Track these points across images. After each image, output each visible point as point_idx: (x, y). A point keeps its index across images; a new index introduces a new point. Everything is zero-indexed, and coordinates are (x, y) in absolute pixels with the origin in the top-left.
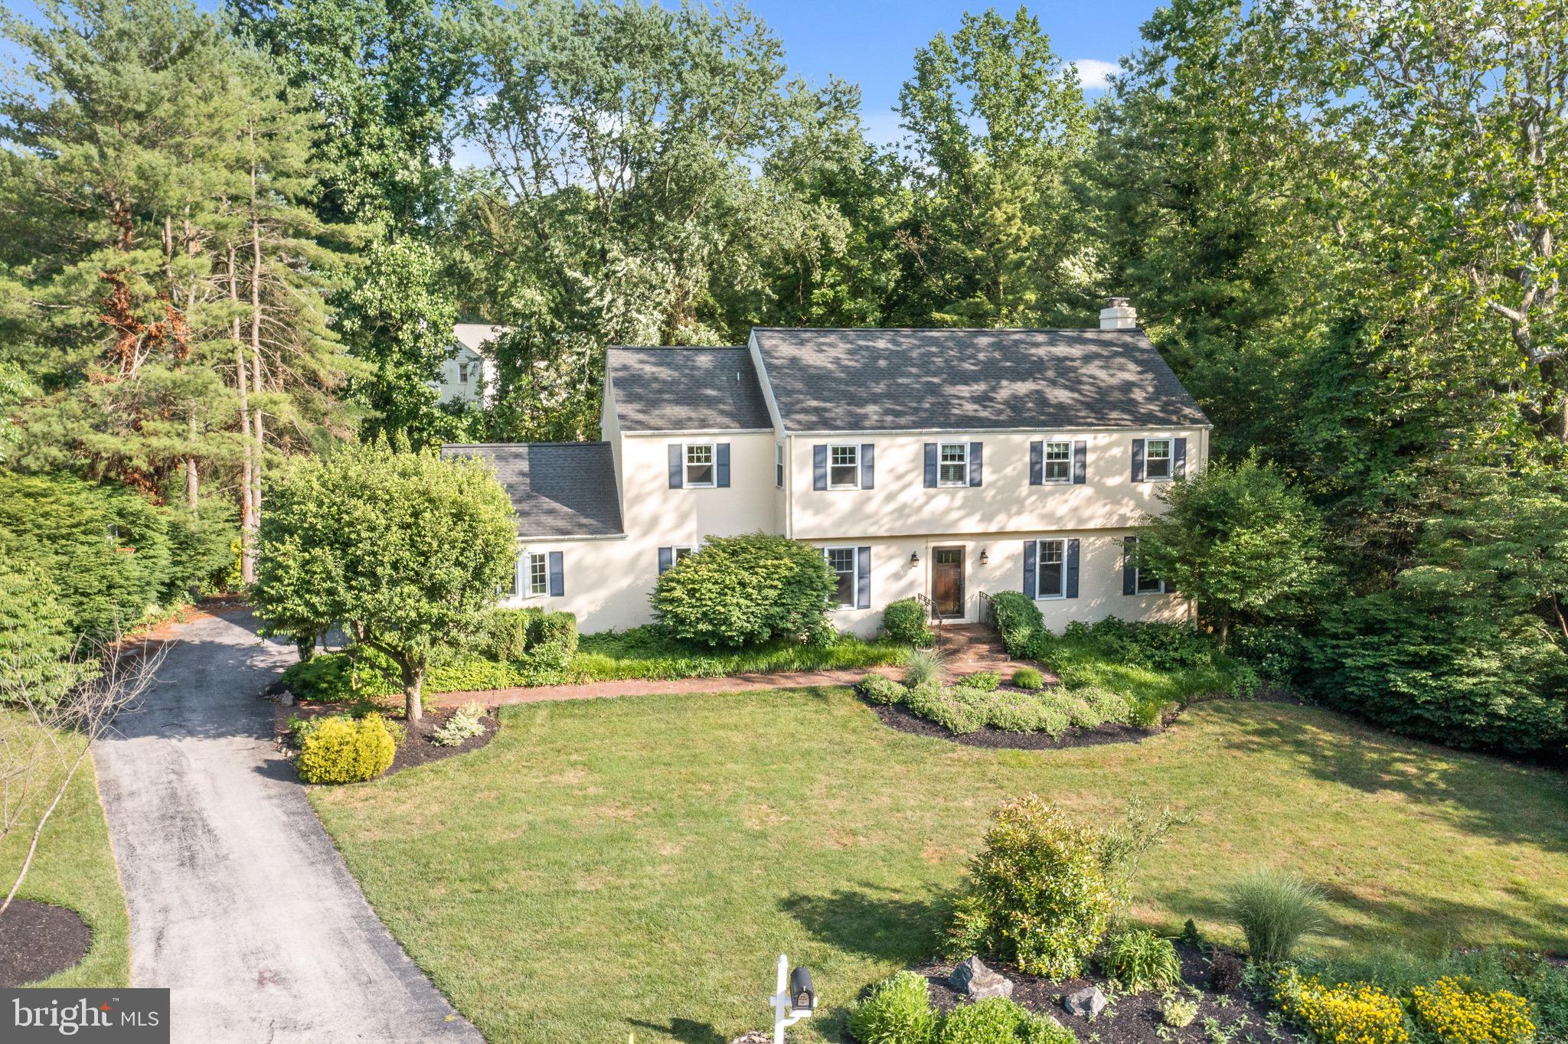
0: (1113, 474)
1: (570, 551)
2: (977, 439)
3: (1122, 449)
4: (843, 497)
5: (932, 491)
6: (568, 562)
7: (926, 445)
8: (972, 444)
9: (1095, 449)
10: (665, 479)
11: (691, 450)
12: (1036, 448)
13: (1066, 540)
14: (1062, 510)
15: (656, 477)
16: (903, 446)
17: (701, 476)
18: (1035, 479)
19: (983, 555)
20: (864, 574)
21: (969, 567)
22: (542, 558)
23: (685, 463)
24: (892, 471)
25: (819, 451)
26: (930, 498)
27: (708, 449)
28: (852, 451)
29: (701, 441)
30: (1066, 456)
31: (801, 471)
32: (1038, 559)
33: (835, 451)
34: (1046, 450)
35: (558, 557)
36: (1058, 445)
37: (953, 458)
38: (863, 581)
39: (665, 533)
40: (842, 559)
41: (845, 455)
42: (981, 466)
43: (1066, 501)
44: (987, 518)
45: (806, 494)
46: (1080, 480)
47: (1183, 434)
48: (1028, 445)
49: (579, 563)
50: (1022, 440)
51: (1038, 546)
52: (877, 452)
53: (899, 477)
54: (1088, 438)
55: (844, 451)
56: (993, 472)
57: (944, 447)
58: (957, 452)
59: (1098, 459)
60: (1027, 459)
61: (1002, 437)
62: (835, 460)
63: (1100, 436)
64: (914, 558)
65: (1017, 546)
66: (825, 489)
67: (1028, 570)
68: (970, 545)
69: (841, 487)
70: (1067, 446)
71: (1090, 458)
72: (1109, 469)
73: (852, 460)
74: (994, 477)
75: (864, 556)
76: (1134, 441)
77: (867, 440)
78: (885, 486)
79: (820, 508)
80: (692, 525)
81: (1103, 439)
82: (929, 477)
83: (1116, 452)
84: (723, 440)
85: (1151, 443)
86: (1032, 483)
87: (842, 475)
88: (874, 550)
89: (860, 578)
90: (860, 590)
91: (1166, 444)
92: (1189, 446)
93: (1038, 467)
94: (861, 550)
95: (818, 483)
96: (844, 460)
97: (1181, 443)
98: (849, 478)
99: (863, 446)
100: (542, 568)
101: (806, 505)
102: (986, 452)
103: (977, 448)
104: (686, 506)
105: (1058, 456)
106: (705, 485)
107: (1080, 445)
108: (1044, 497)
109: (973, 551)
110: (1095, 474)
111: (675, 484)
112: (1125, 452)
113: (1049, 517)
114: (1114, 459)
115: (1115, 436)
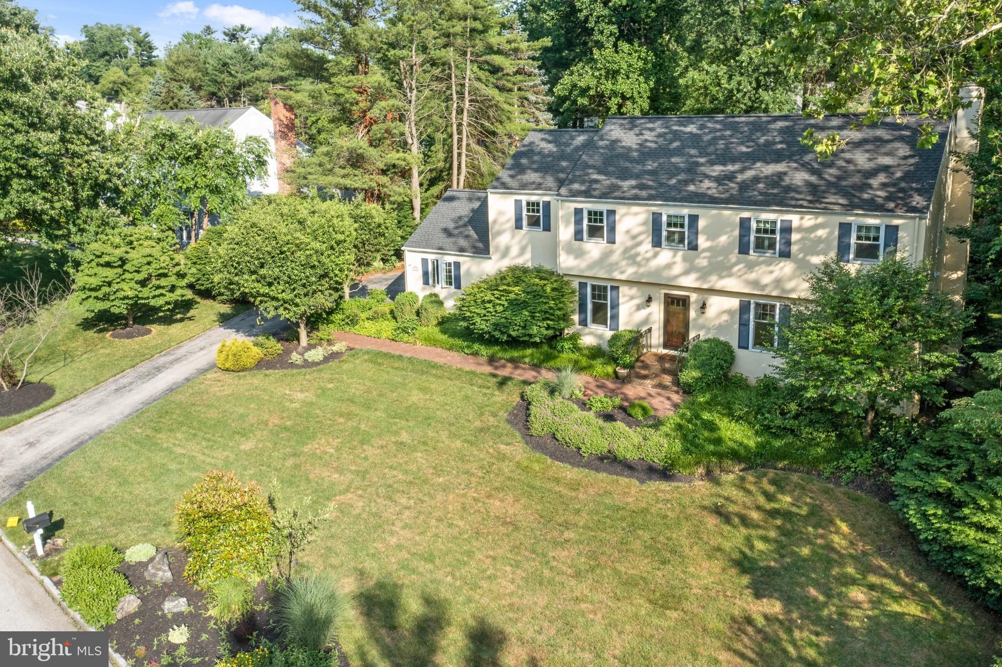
0: (818, 254)
1: (464, 262)
2: (694, 212)
3: (827, 231)
4: (594, 248)
5: (658, 249)
6: (463, 269)
7: (653, 213)
8: (690, 216)
9: (800, 229)
10: (513, 222)
11: (528, 204)
12: (744, 224)
13: (778, 304)
14: (766, 280)
15: (508, 221)
16: (636, 214)
17: (534, 222)
18: (744, 249)
19: (704, 306)
20: (615, 306)
21: (692, 314)
22: (450, 264)
23: (525, 212)
24: (628, 232)
25: (578, 212)
26: (656, 255)
27: (538, 205)
28: (601, 214)
29: (534, 199)
30: (773, 232)
31: (566, 226)
32: (752, 317)
33: (590, 213)
34: (754, 225)
35: (457, 265)
36: (766, 222)
37: (675, 225)
38: (615, 311)
39: (513, 258)
40: (600, 292)
41: (595, 216)
42: (697, 233)
43: (771, 272)
44: (703, 277)
45: (569, 243)
46: (786, 254)
47: (896, 222)
48: (738, 220)
49: (468, 271)
50: (732, 215)
51: (752, 306)
52: (617, 217)
53: (634, 237)
54: (795, 219)
55: (596, 213)
56: (707, 240)
57: (669, 216)
58: (679, 221)
59: (802, 239)
60: (737, 233)
61: (714, 212)
62: (590, 220)
63: (807, 217)
64: (649, 300)
65: (734, 303)
66: (582, 240)
67: (744, 324)
68: (694, 297)
69: (594, 240)
70: (774, 223)
71: (795, 237)
72: (813, 247)
73: (601, 221)
74: (708, 244)
75: (614, 293)
76: (841, 224)
77: (611, 207)
78: (622, 243)
79: (579, 254)
80: (528, 255)
81: (809, 221)
82: (655, 239)
83: (821, 233)
84: (547, 199)
85: (860, 228)
86: (740, 253)
87: (594, 232)
88: (621, 289)
89: (612, 308)
90: (612, 317)
91: (877, 229)
92: (900, 234)
93: (746, 239)
94: (613, 288)
95: (578, 235)
96: (596, 221)
97: (892, 231)
98: (598, 234)
99: (608, 211)
100: (450, 272)
101: (570, 250)
102: (702, 223)
103: (694, 219)
104: (524, 242)
105: (766, 231)
106: (535, 229)
107: (786, 225)
108: (751, 266)
109: (696, 301)
110: (801, 250)
111: (518, 226)
112: (831, 233)
113: (755, 283)
114: (819, 240)
115: (820, 220)
